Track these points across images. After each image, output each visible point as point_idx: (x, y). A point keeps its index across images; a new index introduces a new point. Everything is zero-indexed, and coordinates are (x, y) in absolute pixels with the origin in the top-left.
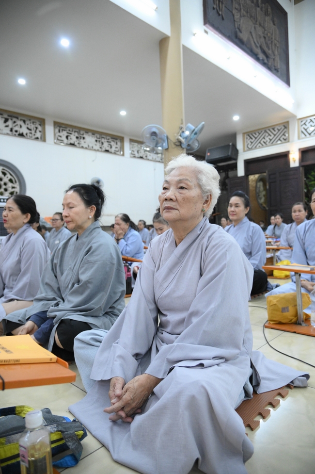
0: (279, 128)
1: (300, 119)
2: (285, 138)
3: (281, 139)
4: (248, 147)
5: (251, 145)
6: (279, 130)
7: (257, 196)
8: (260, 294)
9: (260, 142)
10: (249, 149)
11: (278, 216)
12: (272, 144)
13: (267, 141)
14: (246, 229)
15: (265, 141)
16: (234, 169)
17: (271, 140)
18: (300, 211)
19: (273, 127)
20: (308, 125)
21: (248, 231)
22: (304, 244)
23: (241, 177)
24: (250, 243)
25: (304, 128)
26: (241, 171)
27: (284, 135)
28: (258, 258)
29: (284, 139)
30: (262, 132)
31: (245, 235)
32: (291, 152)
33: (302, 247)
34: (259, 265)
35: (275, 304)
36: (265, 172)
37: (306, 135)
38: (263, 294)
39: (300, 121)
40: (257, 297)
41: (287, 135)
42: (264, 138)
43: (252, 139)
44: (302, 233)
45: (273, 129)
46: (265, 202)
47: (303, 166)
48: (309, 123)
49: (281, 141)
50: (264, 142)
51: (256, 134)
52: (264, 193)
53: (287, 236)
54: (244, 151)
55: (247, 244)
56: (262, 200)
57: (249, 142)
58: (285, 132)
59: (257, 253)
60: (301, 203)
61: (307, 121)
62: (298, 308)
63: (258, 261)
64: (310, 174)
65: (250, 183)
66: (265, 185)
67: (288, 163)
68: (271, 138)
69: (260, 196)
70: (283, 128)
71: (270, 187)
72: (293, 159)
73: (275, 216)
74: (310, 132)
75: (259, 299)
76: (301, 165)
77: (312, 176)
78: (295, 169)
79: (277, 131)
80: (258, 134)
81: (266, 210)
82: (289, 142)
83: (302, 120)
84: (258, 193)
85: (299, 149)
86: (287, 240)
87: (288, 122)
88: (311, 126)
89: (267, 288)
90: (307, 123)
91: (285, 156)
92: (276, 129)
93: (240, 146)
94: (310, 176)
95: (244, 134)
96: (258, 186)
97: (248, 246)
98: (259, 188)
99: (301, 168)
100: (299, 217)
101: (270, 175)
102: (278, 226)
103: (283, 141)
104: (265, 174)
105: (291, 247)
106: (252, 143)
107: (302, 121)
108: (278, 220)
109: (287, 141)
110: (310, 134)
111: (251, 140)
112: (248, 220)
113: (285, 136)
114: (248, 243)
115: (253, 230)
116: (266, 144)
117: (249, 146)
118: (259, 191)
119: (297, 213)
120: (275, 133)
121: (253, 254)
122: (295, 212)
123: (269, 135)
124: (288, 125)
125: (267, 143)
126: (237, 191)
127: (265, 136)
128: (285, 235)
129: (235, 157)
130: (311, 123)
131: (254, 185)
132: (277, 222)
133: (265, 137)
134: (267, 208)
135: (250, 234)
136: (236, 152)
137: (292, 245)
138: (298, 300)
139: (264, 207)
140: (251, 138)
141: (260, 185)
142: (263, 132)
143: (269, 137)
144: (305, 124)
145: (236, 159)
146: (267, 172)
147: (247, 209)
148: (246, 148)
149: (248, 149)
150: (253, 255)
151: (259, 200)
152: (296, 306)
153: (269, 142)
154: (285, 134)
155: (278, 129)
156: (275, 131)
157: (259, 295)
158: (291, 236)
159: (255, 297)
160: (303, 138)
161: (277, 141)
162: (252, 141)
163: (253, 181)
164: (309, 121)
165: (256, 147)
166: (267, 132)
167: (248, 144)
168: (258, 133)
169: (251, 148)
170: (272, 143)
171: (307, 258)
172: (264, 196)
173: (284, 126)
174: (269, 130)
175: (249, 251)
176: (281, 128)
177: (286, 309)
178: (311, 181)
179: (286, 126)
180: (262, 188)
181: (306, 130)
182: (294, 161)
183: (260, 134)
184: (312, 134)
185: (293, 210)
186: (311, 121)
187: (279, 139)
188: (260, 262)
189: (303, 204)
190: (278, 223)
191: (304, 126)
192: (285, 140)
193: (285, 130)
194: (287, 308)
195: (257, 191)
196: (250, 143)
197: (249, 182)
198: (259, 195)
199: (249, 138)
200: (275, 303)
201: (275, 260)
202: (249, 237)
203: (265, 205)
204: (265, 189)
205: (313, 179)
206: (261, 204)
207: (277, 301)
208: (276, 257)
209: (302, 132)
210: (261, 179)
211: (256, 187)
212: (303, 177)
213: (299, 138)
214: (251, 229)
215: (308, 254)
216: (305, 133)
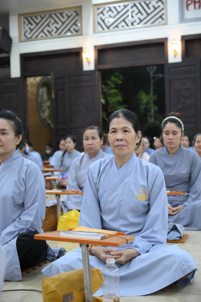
0: (69, 14)
1: (96, 5)
2: (77, 29)
3: (72, 29)
4: (25, 35)
5: (30, 33)
6: (69, 17)
7: (39, 108)
8: (37, 267)
9: (42, 31)
10: (28, 38)
11: (69, 139)
12: (60, 36)
13: (52, 30)
14: (17, 169)
15: (50, 30)
16: (6, 66)
17: (58, 29)
18: (93, 138)
19: (61, 12)
20: (107, 15)
21: (20, 171)
22: (98, 191)
23: (16, 79)
24: (23, 189)
25: (101, 18)
26: (15, 71)
27: (75, 24)
28: (34, 213)
29: (75, 30)
30: (45, 16)
31: (15, 178)
32: (84, 50)
33: (95, 195)
34: (34, 223)
35: (54, 291)
36: (50, 75)
37: (103, 29)
38: (40, 266)
39: (96, 8)
40: (32, 272)
41: (79, 25)
42: (48, 25)
43: (32, 25)
44: (95, 175)
45: (61, 14)
46: (50, 117)
47: (99, 70)
48: (108, 12)
49: (71, 32)
50: (48, 31)
51: (37, 19)
52: (48, 103)
53: (76, 174)
54: (20, 41)
55: (17, 191)
56: (46, 114)
57: (27, 28)
58: (77, 20)
59: (32, 204)
60: (96, 127)
61: (104, 9)
62: (86, 292)
63: (34, 217)
64: (109, 79)
65: (29, 88)
66: (49, 92)
67: (80, 64)
68: (58, 26)
69: (43, 108)
70: (74, 14)
71: (56, 95)
72: (87, 59)
73: (65, 139)
74: (108, 25)
75: (35, 275)
76: (97, 69)
77: (111, 81)
78: (89, 73)
79: (66, 18)
80: (40, 19)
81: (51, 128)
82: (81, 35)
83: (99, 7)
84: (40, 104)
85: (95, 47)
86: (77, 179)
87: (80, 7)
88: (110, 16)
89: (47, 255)
90: (105, 12)
91: (77, 53)
92: (64, 15)
93: (14, 33)
94: (109, 82)
95: (20, 15)
96: (40, 93)
97: (20, 193)
98: (42, 95)
99: (97, 73)
100: (92, 146)
101: (56, 79)
102: (70, 153)
103: (74, 33)
104: (50, 77)
105: (81, 189)
106: (32, 30)
107: (98, 9)
108: (68, 144)
109: (79, 33)
110: (108, 28)
111: (30, 25)
112: (20, 155)
113: (77, 26)
114: (20, 189)
115: (27, 171)
116: (52, 35)
117: (27, 34)
118: (42, 100)
119: (90, 142)
120: (63, 20)
121: (26, 206)
122: (87, 139)
123: (56, 22)
124: (81, 11)
125: (53, 33)
126: (4, 111)
127: (49, 22)
128: (74, 172)
129: (6, 49)
130: (110, 13)
131: (35, 91)
132: (68, 147)
133: (50, 25)
134: (53, 126)
135: (23, 176)
136: (9, 41)
137: (82, 185)
138: (85, 281)
139: (49, 124)
140: (30, 23)
141: (43, 92)
142: (47, 16)
143: (55, 24)
144: (102, 12)
145: (9, 52)
146: (52, 74)
147: (19, 137)
148: (23, 38)
149: (25, 38)
150: (26, 208)
151: (42, 114)
152: (82, 289)
153: (56, 32)
154: (77, 23)
155: (67, 15)
156: (63, 17)
157: (34, 269)
158: (81, 173)
159: (28, 273)
160: (99, 32)
161: (66, 33)
162: (32, 27)
163: (32, 85)
164: (107, 9)
165: (37, 37)
166: (52, 18)
167: (27, 31)
168: (40, 16)
169: (31, 38)
170: (60, 34)
171: (101, 210)
172: (49, 107)
173: (75, 12)
174: (55, 15)
175: (21, 202)
176: (72, 15)
177: (69, 297)
178: (111, 88)
179: (78, 12)
180: (45, 97)
181: (103, 21)
182: (89, 62)
183: (42, 18)
184: (111, 28)
185: (84, 137)
186: (110, 10)
187: (69, 30)
188: (36, 218)
189: (98, 129)
190: (68, 149)
191: (101, 15)
192: (77, 31)
193: (77, 18)
194: (71, 294)
195: (39, 100)
196: (29, 31)
197: (27, 86)
198: (41, 107)
199: (27, 22)
200: (54, 289)
201: (59, 210)
202: (22, 181)
203: (49, 122)
204: (50, 98)
205: (113, 86)
206: (45, 120)
207: (57, 286)
208: (61, 203)
209: (99, 23)
210: (44, 84)
211: (37, 94)
212: (100, 83)
213: (95, 32)
214: (25, 168)
215: (102, 206)
216: (102, 25)
